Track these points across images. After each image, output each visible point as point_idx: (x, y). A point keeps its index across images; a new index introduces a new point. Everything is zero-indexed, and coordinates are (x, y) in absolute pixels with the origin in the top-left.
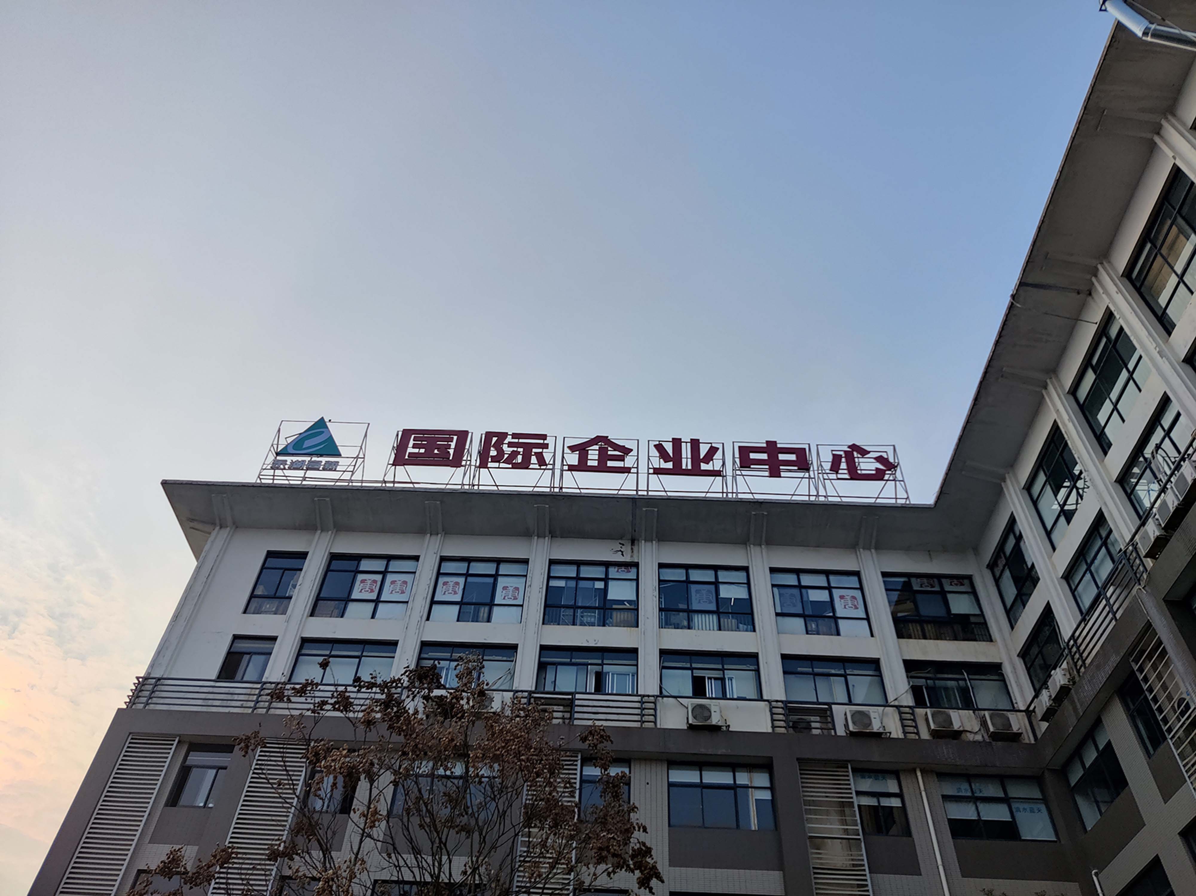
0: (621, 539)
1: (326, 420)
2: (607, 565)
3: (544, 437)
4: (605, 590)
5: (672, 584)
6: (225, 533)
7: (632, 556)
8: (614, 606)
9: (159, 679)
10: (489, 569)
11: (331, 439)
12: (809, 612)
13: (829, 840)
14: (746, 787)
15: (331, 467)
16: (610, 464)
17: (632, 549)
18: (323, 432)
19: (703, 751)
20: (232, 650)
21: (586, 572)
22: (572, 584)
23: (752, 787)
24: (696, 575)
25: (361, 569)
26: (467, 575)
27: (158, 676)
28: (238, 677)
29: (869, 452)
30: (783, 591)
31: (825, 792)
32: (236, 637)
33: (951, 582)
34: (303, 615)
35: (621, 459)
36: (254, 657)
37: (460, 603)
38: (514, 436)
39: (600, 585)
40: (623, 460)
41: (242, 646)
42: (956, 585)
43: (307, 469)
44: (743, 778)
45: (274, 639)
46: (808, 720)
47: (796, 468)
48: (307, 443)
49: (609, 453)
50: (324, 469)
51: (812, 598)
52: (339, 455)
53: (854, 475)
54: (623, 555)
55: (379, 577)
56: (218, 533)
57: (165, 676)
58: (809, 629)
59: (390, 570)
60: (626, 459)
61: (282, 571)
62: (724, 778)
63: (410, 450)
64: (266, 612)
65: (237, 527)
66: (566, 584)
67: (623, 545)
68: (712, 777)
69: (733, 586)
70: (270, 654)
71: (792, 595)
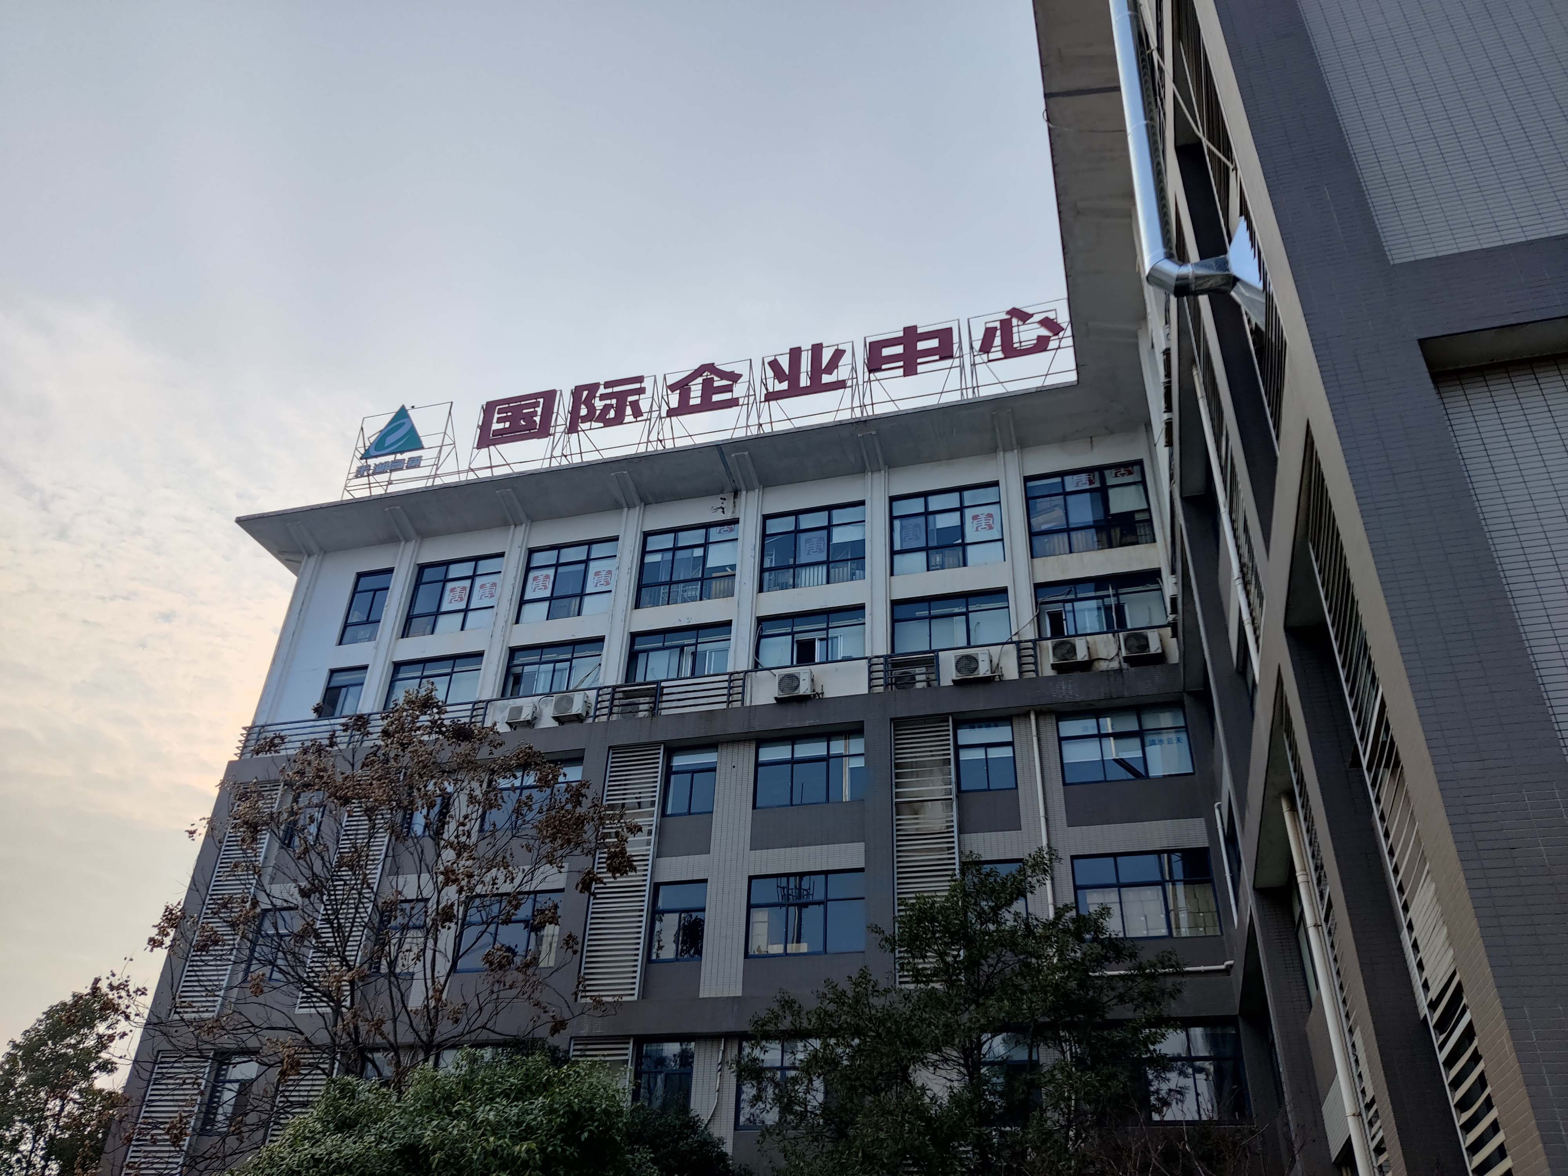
0: (722, 492)
1: (408, 407)
2: (707, 526)
3: (640, 379)
4: (705, 558)
5: (779, 537)
6: (313, 561)
7: (733, 512)
8: (714, 575)
9: (263, 727)
10: (579, 554)
11: (413, 430)
12: (933, 543)
13: (929, 803)
14: (841, 756)
15: (415, 463)
16: (716, 398)
17: (734, 503)
18: (404, 423)
19: (789, 724)
20: (332, 684)
21: (685, 539)
22: (669, 556)
23: (846, 756)
24: (806, 522)
25: (450, 576)
26: (557, 565)
27: (262, 723)
28: (337, 713)
29: (1032, 315)
30: (906, 522)
31: (931, 751)
32: (333, 672)
33: (1116, 473)
34: (391, 638)
35: (728, 388)
36: (351, 689)
37: (550, 599)
38: (607, 385)
39: (699, 552)
40: (732, 391)
41: (339, 679)
42: (1123, 475)
43: (391, 471)
44: (838, 747)
45: (365, 668)
46: (913, 673)
47: (937, 357)
48: (390, 440)
49: (716, 384)
50: (408, 468)
51: (940, 525)
52: (422, 448)
53: (1010, 351)
54: (723, 512)
55: (467, 583)
56: (307, 561)
57: (269, 723)
58: (932, 563)
59: (479, 573)
60: (734, 389)
61: (372, 593)
62: (817, 749)
63: (496, 426)
64: (360, 640)
65: (325, 552)
66: (662, 558)
67: (725, 499)
68: (805, 750)
69: (849, 527)
70: (362, 684)
71: (917, 525)
